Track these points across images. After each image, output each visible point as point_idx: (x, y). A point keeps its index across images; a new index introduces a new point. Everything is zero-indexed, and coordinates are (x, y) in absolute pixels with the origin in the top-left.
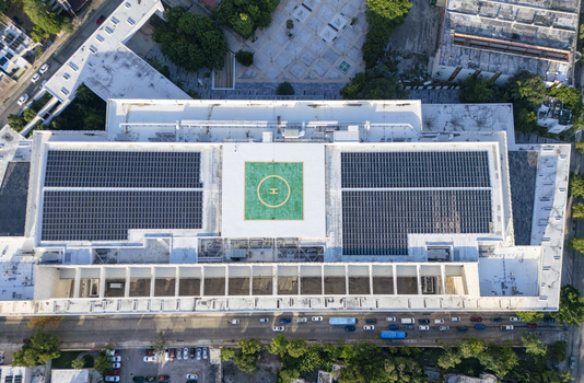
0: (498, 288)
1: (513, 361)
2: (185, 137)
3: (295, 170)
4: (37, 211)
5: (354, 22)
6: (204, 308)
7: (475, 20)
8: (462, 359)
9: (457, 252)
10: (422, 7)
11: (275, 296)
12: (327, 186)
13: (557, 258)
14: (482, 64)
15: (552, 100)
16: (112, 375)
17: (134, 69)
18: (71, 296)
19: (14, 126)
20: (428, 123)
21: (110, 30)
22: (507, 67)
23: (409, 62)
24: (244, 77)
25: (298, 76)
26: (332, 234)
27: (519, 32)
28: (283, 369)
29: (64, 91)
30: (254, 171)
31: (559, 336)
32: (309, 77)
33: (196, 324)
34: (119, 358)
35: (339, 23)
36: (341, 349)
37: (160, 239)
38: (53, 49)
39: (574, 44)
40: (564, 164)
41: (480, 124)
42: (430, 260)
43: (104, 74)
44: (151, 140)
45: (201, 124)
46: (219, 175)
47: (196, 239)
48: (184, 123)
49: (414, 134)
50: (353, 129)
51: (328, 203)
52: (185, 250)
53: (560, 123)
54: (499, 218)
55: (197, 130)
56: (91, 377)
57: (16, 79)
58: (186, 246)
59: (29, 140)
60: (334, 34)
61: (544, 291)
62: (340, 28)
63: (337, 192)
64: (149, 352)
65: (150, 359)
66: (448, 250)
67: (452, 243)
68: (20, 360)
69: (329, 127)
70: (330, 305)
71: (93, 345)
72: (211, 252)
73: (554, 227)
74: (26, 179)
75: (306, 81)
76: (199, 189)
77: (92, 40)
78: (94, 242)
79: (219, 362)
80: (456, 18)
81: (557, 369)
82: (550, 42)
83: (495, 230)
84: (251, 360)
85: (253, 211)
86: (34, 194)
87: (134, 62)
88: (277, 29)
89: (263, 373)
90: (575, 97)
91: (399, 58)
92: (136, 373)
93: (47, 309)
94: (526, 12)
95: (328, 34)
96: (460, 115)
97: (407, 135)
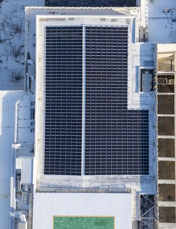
9: (146, 63)
12: (79, 190)
20: (17, 79)
41: (18, 30)
42: (153, 89)
49: (27, 98)
50: (20, 163)
51: (95, 190)
54: (113, 20)
63: (85, 180)
66: (143, 71)
67: (137, 67)
83: (124, 24)
96: (10, 48)
97: (29, 104)
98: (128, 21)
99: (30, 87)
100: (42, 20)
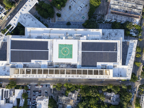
0: (117, 75)
1: (119, 90)
2: (44, 37)
3: (71, 46)
4: (9, 55)
5: (86, 6)
6: (49, 77)
7: (117, 7)
8: (108, 89)
9: (108, 67)
10: (103, 2)
11: (65, 75)
12: (78, 51)
13: (131, 67)
14: (118, 19)
15: (134, 28)
16: (28, 90)
17: (31, 19)
18: (18, 74)
19: (2, 33)
20: (103, 34)
21: (25, 8)
22: (124, 19)
23: (100, 17)
24: (58, 20)
25: (72, 20)
26: (79, 62)
27: (127, 10)
28: (67, 90)
29: (14, 24)
30: (61, 46)
31: (130, 84)
32: (74, 20)
33: (47, 79)
34: (30, 87)
35: (82, 6)
36: (80, 86)
37: (38, 62)
38: (11, 11)
39: (141, 14)
40: (135, 45)
41: (116, 34)
42: (102, 68)
43: (24, 20)
44: (36, 38)
45: (48, 34)
46: (52, 47)
47: (47, 62)
48: (44, 34)
49: (100, 38)
50: (85, 37)
51: (78, 54)
52: (44, 65)
53: (135, 34)
54: (119, 59)
55: (47, 36)
56: (24, 91)
57: (2, 19)
58: (45, 64)
59: (6, 36)
60: (81, 9)
61: (128, 75)
62: (83, 7)
63: (80, 52)
64: (37, 85)
65: (37, 87)
66: (106, 66)
68: (7, 88)
69: (79, 36)
70: (78, 77)
71: (24, 83)
72: (51, 65)
73: (131, 60)
74: (6, 46)
75: (74, 21)
76: (48, 51)
77: (20, 11)
78: (23, 63)
79: (52, 88)
80: (112, 6)
81: (129, 91)
82: (135, 13)
84: (60, 88)
85: (60, 56)
86: (8, 51)
87: (31, 17)
88: (67, 7)
89: (62, 90)
90: (140, 28)
91: (97, 16)
92: (34, 90)
93: (13, 77)
94: (130, 5)
95: (80, 9)
96: (111, 32)
97: (98, 38)
98: (118, 62)
99: (102, 38)
100: (119, 42)
